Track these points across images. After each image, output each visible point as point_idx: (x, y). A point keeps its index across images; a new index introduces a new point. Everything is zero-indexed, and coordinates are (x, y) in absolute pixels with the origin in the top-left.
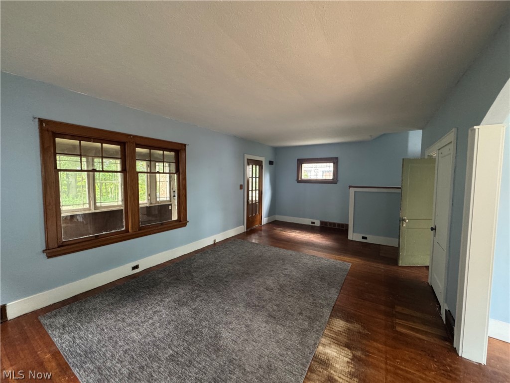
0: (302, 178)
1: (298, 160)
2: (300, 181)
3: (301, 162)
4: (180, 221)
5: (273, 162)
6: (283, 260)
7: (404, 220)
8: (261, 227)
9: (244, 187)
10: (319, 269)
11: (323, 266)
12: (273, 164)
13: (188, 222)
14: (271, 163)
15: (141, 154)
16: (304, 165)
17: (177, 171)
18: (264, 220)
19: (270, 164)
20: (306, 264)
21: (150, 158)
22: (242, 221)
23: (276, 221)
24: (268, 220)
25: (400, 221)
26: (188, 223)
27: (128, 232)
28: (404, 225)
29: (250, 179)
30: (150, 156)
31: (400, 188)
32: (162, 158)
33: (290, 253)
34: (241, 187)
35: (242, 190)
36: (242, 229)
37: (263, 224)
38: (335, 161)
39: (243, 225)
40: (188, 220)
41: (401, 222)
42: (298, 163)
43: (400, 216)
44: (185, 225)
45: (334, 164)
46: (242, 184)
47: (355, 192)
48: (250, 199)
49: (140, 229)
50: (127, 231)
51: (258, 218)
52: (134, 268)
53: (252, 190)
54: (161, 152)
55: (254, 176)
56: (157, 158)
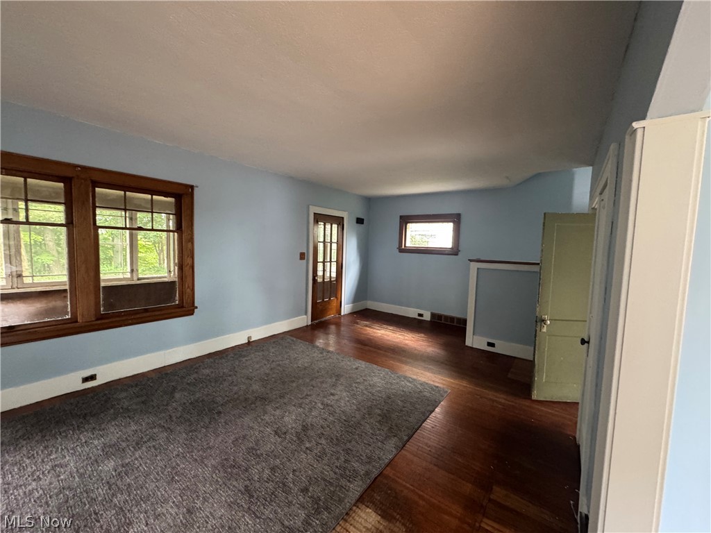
0: (407, 245)
1: (401, 217)
2: (404, 250)
3: (405, 220)
4: (183, 307)
5: (363, 219)
6: (338, 376)
7: (543, 321)
8: (340, 318)
9: (308, 255)
10: (389, 398)
11: (399, 392)
12: (363, 223)
13: (197, 308)
14: (360, 221)
15: (105, 198)
16: (409, 226)
17: (179, 228)
18: (346, 308)
19: (357, 222)
20: (372, 386)
21: (125, 206)
22: (304, 308)
23: (367, 310)
24: (353, 308)
25: (536, 321)
26: (196, 310)
27: (77, 322)
28: (544, 330)
29: (321, 246)
30: (125, 203)
31: (538, 264)
32: (150, 206)
33: (357, 365)
34: (302, 256)
35: (305, 261)
36: (304, 320)
37: (342, 314)
38: (456, 219)
39: (306, 313)
40: (196, 305)
41: (539, 324)
42: (400, 222)
43: (537, 314)
44: (191, 313)
45: (454, 224)
46: (305, 251)
47: (478, 269)
48: (320, 273)
49: (101, 317)
50: (74, 320)
51: (334, 303)
52: (86, 380)
53: (324, 262)
54: (149, 197)
55: (328, 239)
56: (140, 206)
